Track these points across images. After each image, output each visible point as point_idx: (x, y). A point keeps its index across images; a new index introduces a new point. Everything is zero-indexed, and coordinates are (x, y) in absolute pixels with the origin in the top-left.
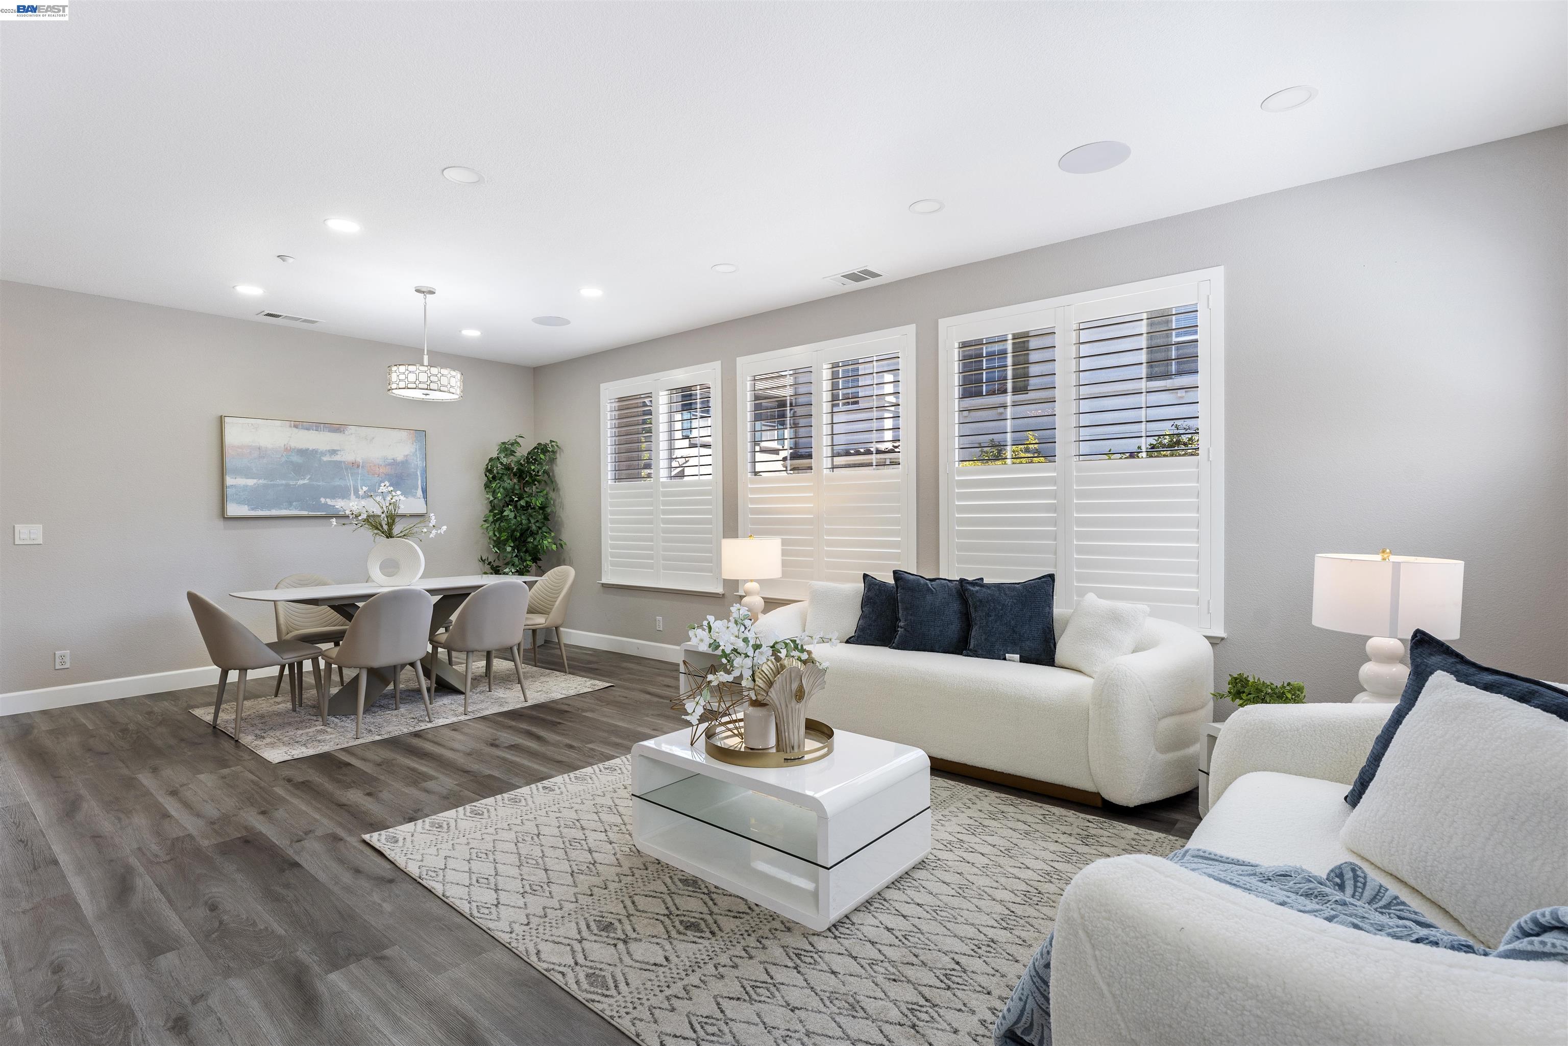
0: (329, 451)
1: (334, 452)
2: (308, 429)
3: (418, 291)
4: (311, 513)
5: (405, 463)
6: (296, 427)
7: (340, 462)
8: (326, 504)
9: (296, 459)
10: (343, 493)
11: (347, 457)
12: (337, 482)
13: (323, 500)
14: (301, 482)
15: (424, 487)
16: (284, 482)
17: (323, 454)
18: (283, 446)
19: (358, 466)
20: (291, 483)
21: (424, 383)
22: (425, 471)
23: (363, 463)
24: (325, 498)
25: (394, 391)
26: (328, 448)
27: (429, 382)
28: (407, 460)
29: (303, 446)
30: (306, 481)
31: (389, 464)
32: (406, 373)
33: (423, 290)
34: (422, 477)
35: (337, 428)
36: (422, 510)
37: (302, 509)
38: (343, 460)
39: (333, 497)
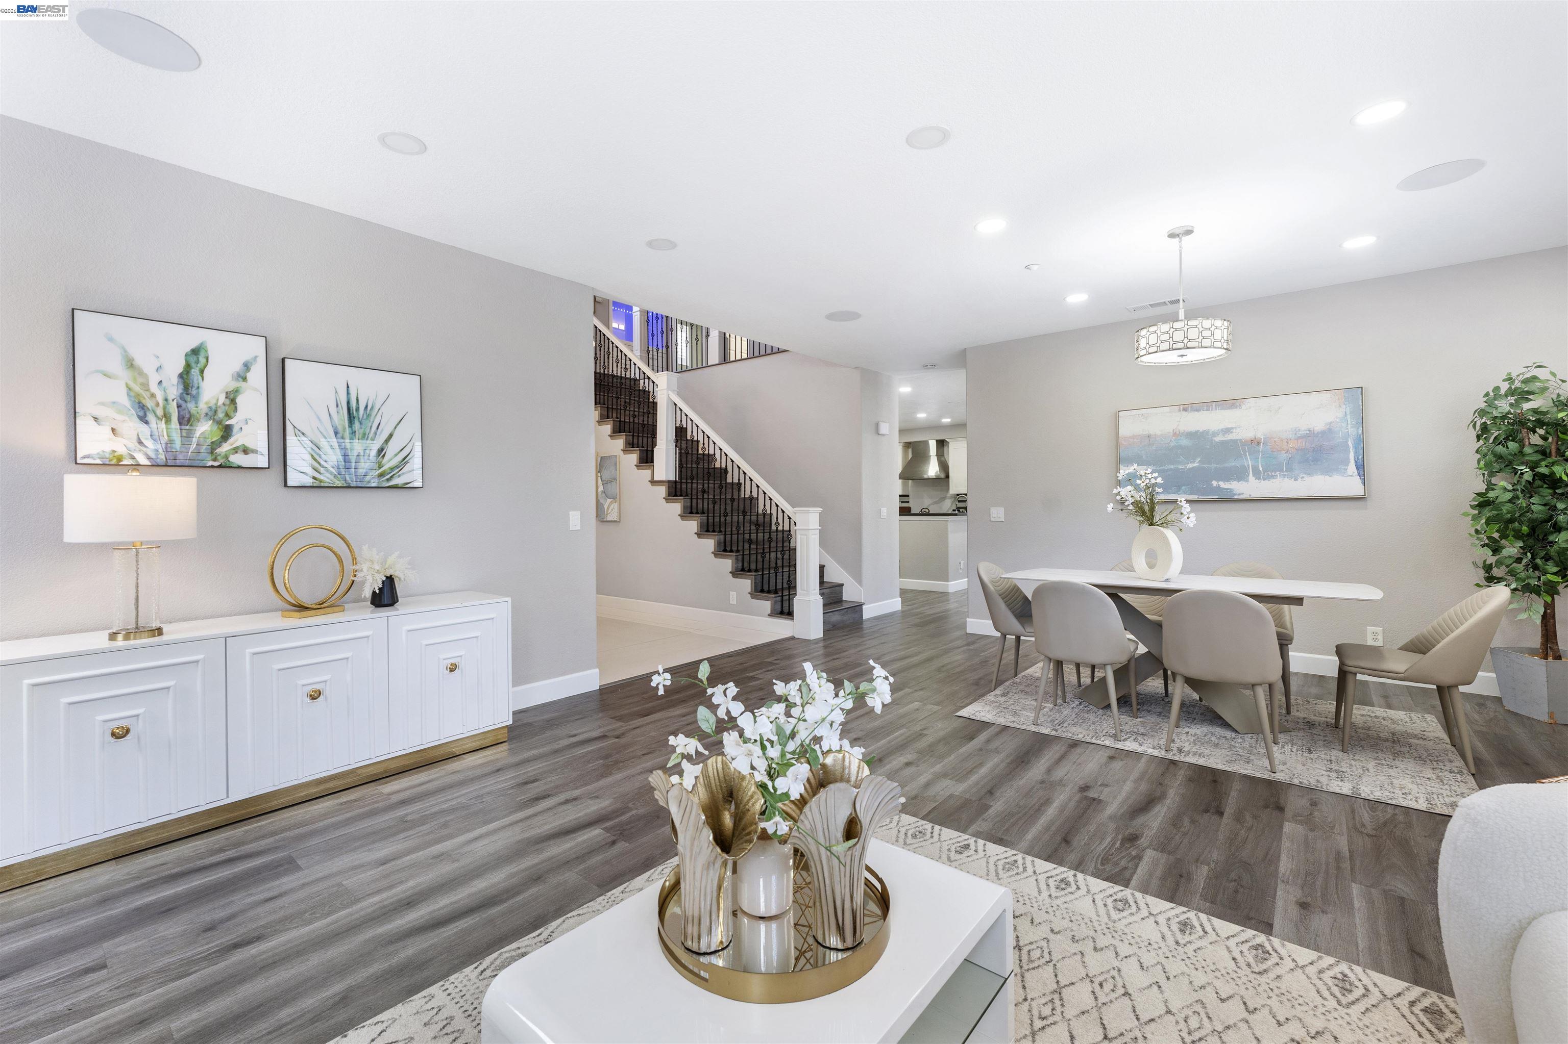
0: (1222, 430)
1: (1228, 431)
2: (1198, 410)
3: (1172, 236)
4: (1201, 497)
5: (1328, 433)
6: (1185, 410)
7: (1235, 441)
8: (1219, 487)
9: (1185, 442)
10: (1240, 475)
11: (1244, 433)
12: (1232, 463)
13: (1215, 483)
14: (1190, 466)
15: (1360, 461)
16: (1172, 467)
17: (1215, 434)
18: (1171, 431)
19: (1258, 443)
20: (1180, 467)
21: (1194, 340)
22: (1361, 442)
23: (1264, 438)
24: (1218, 480)
25: (1143, 359)
26: (1222, 426)
27: (1201, 338)
28: (1330, 430)
29: (1192, 428)
30: (1196, 465)
31: (1299, 438)
32: (1171, 332)
33: (1177, 232)
34: (1356, 448)
35: (1232, 403)
36: (1358, 490)
37: (1191, 494)
38: (1239, 437)
39: (1227, 479)
